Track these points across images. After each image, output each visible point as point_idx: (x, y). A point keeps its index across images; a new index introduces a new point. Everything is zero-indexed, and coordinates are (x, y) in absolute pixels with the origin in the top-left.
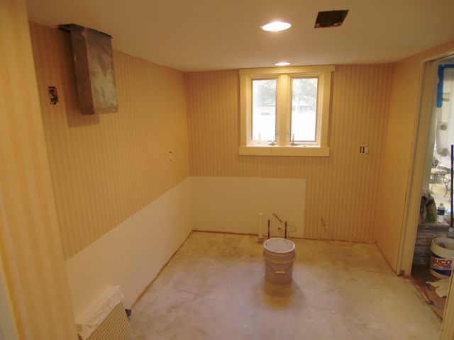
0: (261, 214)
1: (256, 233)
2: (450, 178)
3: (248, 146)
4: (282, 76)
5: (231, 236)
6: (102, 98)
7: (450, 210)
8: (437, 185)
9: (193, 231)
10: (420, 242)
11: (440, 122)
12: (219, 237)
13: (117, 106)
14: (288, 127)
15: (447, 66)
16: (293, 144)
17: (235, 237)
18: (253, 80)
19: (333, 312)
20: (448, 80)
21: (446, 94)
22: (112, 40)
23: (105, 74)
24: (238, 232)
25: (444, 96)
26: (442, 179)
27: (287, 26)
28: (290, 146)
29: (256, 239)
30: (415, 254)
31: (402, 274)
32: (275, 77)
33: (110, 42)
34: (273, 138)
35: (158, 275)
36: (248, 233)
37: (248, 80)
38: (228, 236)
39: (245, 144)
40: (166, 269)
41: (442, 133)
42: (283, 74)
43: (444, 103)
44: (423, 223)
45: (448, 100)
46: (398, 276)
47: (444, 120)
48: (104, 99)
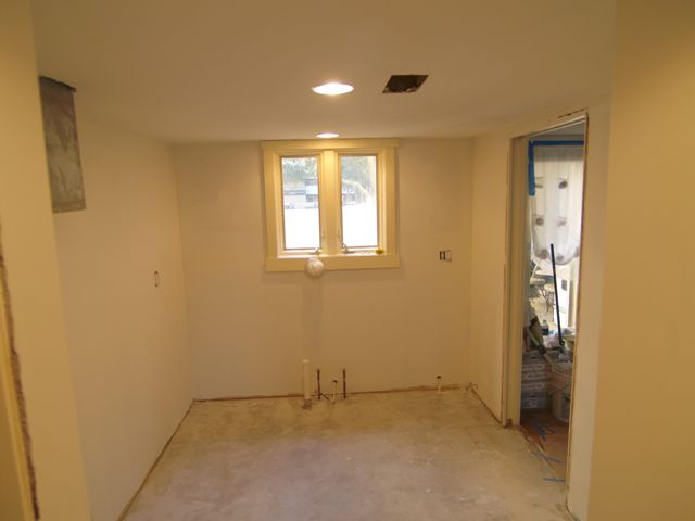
0: (306, 361)
1: (300, 392)
2: (553, 290)
3: (280, 257)
4: (326, 152)
5: (260, 401)
6: (61, 187)
7: (556, 331)
8: (535, 300)
9: (194, 401)
10: (526, 377)
11: (534, 215)
12: (241, 406)
13: (84, 199)
14: (338, 228)
15: (537, 143)
16: (347, 252)
17: (266, 402)
18: (281, 157)
19: (428, 490)
20: (538, 161)
21: (539, 178)
22: (75, 95)
23: (66, 148)
24: (270, 395)
25: (537, 182)
26: (540, 292)
27: (348, 89)
28: (343, 255)
29: (300, 402)
30: (522, 394)
31: (509, 424)
32: (317, 153)
33: (72, 98)
34: (316, 244)
35: (145, 481)
36: (286, 393)
37: (275, 158)
38: (255, 402)
39: (276, 255)
40: (157, 468)
41: (538, 228)
42: (327, 150)
43: (537, 190)
44: (527, 351)
45: (541, 186)
46: (505, 427)
47: (540, 212)
48: (65, 187)
